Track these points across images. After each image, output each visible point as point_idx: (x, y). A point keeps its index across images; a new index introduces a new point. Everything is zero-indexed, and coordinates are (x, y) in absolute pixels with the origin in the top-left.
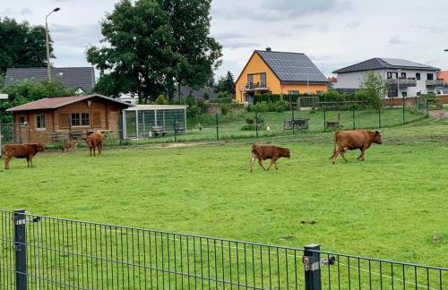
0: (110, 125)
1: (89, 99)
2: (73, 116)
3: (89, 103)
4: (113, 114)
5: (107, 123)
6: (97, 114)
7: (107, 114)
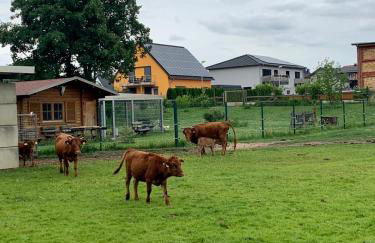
0: (85, 119)
1: (64, 85)
2: (44, 106)
3: (64, 89)
4: (89, 105)
5: (82, 117)
6: (71, 105)
7: (82, 105)
